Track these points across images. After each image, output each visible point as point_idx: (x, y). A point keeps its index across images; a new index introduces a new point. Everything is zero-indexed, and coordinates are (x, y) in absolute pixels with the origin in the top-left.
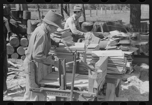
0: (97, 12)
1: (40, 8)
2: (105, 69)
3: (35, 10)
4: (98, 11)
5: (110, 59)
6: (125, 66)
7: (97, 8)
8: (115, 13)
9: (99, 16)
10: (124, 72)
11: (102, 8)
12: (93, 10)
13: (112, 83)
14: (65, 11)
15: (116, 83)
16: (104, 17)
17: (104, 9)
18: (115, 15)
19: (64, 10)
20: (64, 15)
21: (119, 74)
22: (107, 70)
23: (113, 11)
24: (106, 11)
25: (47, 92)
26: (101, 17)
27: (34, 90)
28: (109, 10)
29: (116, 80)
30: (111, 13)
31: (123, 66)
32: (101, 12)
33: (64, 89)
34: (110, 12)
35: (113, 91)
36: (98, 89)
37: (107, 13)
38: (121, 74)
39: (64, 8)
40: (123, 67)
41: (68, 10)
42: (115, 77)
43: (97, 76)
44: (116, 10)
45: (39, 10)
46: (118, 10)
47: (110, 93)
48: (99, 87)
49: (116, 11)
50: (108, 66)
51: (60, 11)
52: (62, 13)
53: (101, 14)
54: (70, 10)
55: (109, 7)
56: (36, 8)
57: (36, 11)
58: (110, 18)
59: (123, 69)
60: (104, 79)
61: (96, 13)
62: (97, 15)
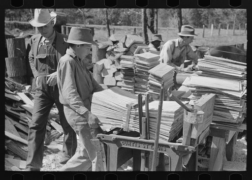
0: (204, 32)
1: (110, 24)
2: (209, 113)
3: (102, 28)
4: (206, 30)
5: (219, 99)
6: (242, 111)
7: (204, 26)
8: (235, 35)
9: (207, 39)
10: (240, 121)
11: (212, 25)
12: (197, 28)
13: (221, 136)
14: (151, 29)
15: (228, 136)
16: (215, 40)
17: (216, 27)
18: (235, 37)
19: (149, 27)
20: (149, 36)
21: (232, 123)
22: (214, 115)
23: (231, 31)
24: (220, 30)
25: (121, 142)
26: (210, 39)
27: (103, 137)
28: (226, 29)
29: (228, 132)
30: (228, 35)
31: (239, 110)
32: (212, 32)
33: (146, 139)
34: (227, 33)
35: (222, 149)
36: (197, 141)
37: (221, 33)
38: (235, 124)
39: (150, 25)
40: (239, 112)
41: (155, 28)
42: (226, 128)
43: (197, 119)
44: (238, 29)
45: (108, 27)
46: (241, 29)
47: (216, 153)
48: (199, 137)
49: (237, 31)
50: (215, 109)
51: (143, 29)
52: (146, 31)
53: (211, 34)
54: (158, 28)
55: (226, 25)
56: (104, 25)
57: (104, 29)
58: (226, 42)
59: (239, 114)
60: (208, 128)
61: (202, 34)
62: (203, 37)
